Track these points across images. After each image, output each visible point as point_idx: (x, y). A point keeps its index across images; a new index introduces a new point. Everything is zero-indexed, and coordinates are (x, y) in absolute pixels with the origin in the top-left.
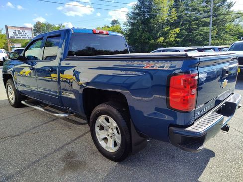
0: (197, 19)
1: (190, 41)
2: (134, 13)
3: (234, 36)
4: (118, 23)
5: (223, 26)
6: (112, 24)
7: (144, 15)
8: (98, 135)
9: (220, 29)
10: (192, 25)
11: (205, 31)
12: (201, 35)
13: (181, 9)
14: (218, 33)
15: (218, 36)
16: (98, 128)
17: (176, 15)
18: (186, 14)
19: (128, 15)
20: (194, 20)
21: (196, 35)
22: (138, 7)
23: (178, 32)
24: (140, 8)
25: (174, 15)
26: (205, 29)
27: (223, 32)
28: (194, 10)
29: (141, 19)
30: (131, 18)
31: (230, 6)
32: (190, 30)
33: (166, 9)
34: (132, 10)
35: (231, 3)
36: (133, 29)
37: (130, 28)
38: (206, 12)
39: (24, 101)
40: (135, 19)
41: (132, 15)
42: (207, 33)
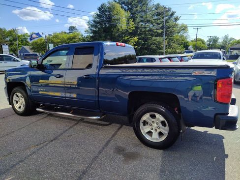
0: (150, 30)
1: (146, 49)
2: (94, 21)
3: (181, 45)
4: (76, 29)
5: (171, 36)
6: (69, 30)
7: (105, 24)
8: (143, 129)
9: (170, 39)
10: (147, 35)
11: (158, 40)
12: (155, 44)
13: (137, 20)
14: (168, 43)
15: (169, 45)
16: (142, 124)
17: (134, 25)
18: (142, 25)
19: (89, 22)
20: (149, 31)
21: (151, 44)
22: (98, 16)
23: (136, 40)
24: (100, 17)
25: (132, 25)
26: (158, 39)
27: (173, 42)
28: (148, 21)
29: (102, 27)
30: (92, 26)
31: (176, 19)
32: (145, 39)
33: (124, 20)
34: (92, 19)
35: (178, 17)
36: (95, 36)
37: (91, 35)
38: (158, 24)
39: (39, 108)
40: (96, 27)
41: (93, 23)
42: (159, 43)
